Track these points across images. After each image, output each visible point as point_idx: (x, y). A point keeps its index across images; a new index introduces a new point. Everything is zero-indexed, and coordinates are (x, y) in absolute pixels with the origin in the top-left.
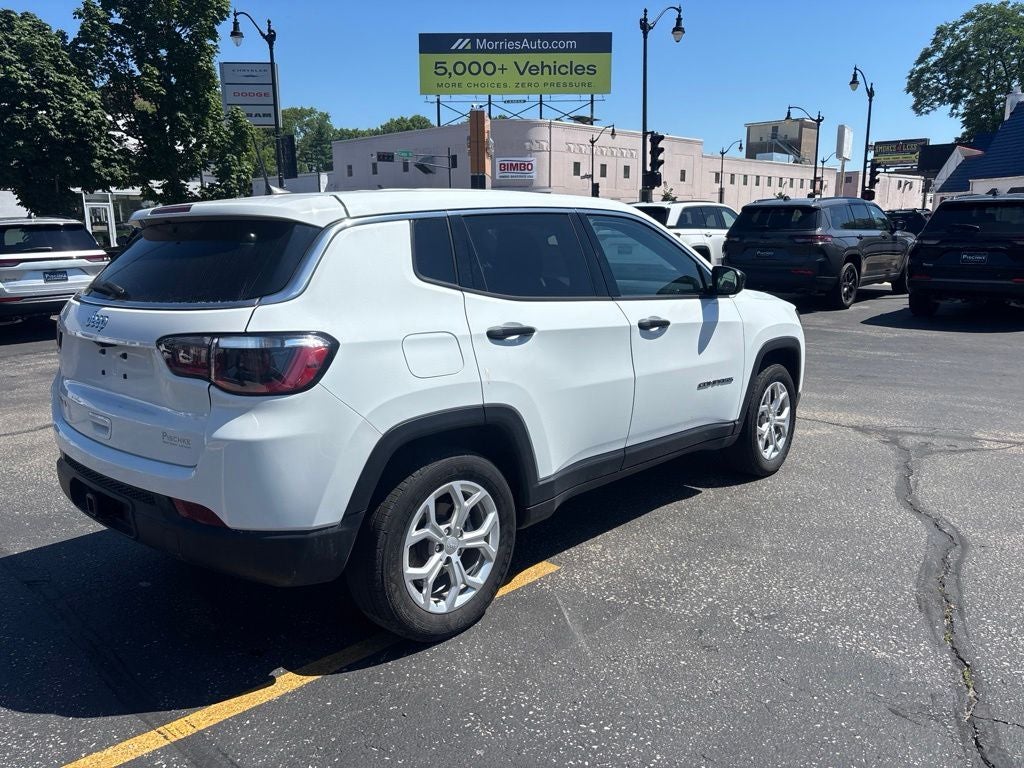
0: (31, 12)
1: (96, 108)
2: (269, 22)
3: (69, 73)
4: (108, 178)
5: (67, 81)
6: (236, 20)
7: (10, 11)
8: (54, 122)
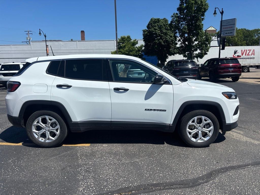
0: (165, 18)
1: (172, 37)
2: (222, 9)
3: (168, 30)
4: (173, 53)
5: (167, 32)
6: (215, 10)
7: (159, 19)
8: (163, 41)
